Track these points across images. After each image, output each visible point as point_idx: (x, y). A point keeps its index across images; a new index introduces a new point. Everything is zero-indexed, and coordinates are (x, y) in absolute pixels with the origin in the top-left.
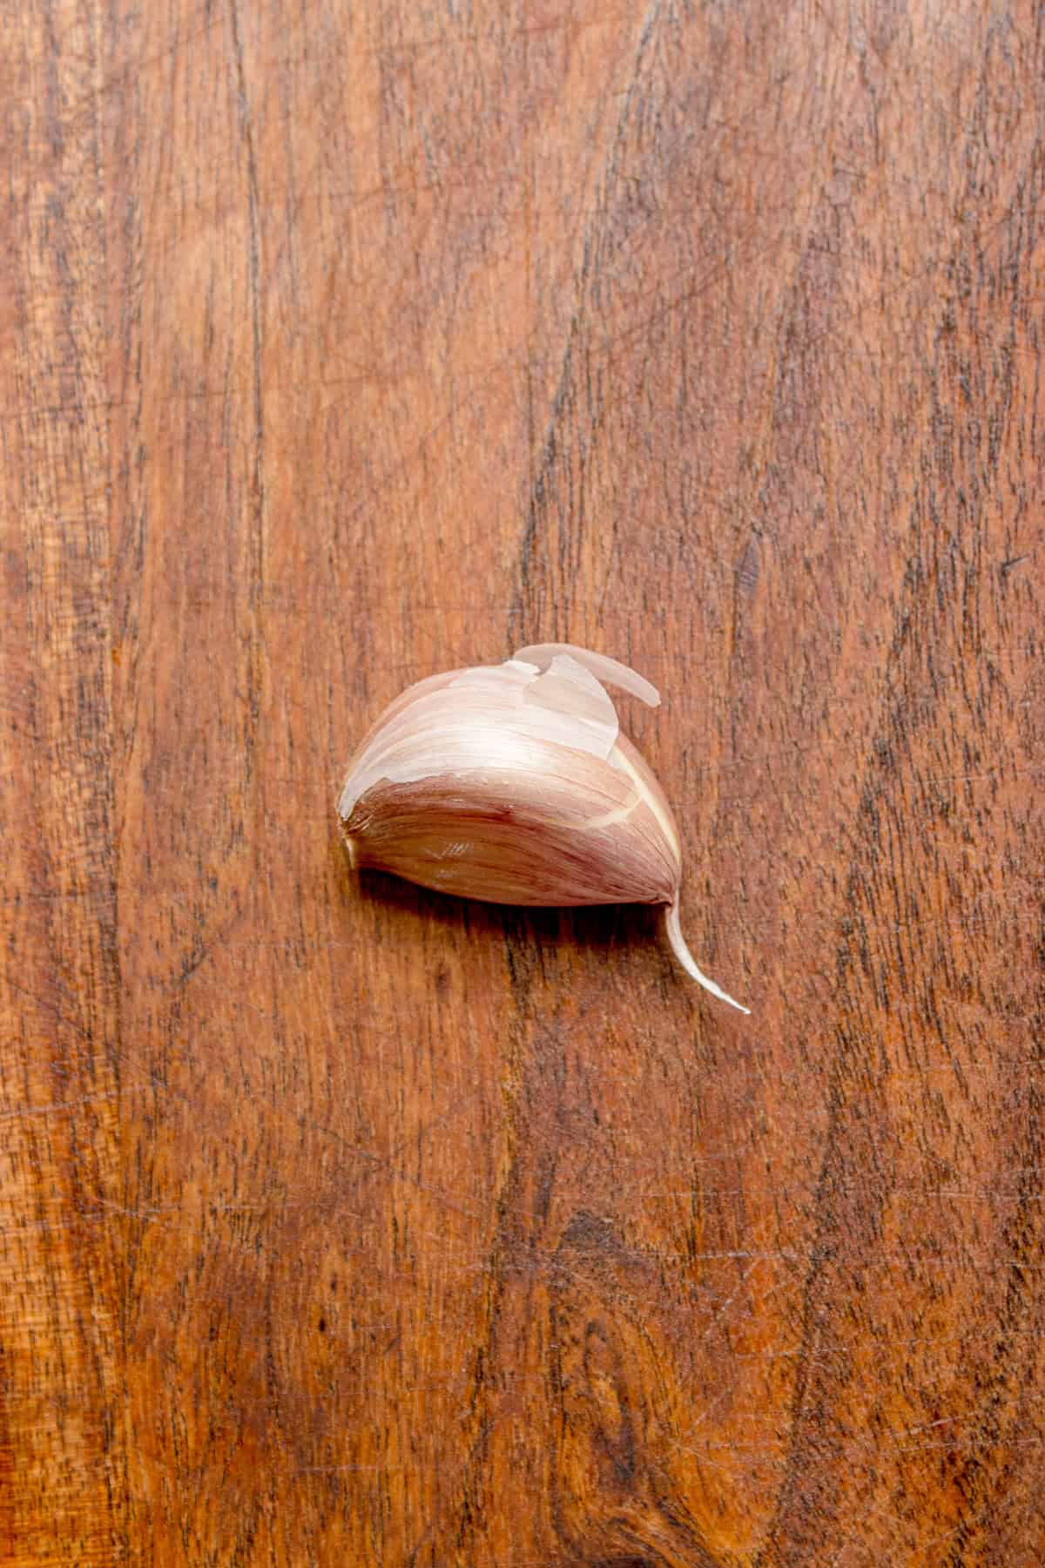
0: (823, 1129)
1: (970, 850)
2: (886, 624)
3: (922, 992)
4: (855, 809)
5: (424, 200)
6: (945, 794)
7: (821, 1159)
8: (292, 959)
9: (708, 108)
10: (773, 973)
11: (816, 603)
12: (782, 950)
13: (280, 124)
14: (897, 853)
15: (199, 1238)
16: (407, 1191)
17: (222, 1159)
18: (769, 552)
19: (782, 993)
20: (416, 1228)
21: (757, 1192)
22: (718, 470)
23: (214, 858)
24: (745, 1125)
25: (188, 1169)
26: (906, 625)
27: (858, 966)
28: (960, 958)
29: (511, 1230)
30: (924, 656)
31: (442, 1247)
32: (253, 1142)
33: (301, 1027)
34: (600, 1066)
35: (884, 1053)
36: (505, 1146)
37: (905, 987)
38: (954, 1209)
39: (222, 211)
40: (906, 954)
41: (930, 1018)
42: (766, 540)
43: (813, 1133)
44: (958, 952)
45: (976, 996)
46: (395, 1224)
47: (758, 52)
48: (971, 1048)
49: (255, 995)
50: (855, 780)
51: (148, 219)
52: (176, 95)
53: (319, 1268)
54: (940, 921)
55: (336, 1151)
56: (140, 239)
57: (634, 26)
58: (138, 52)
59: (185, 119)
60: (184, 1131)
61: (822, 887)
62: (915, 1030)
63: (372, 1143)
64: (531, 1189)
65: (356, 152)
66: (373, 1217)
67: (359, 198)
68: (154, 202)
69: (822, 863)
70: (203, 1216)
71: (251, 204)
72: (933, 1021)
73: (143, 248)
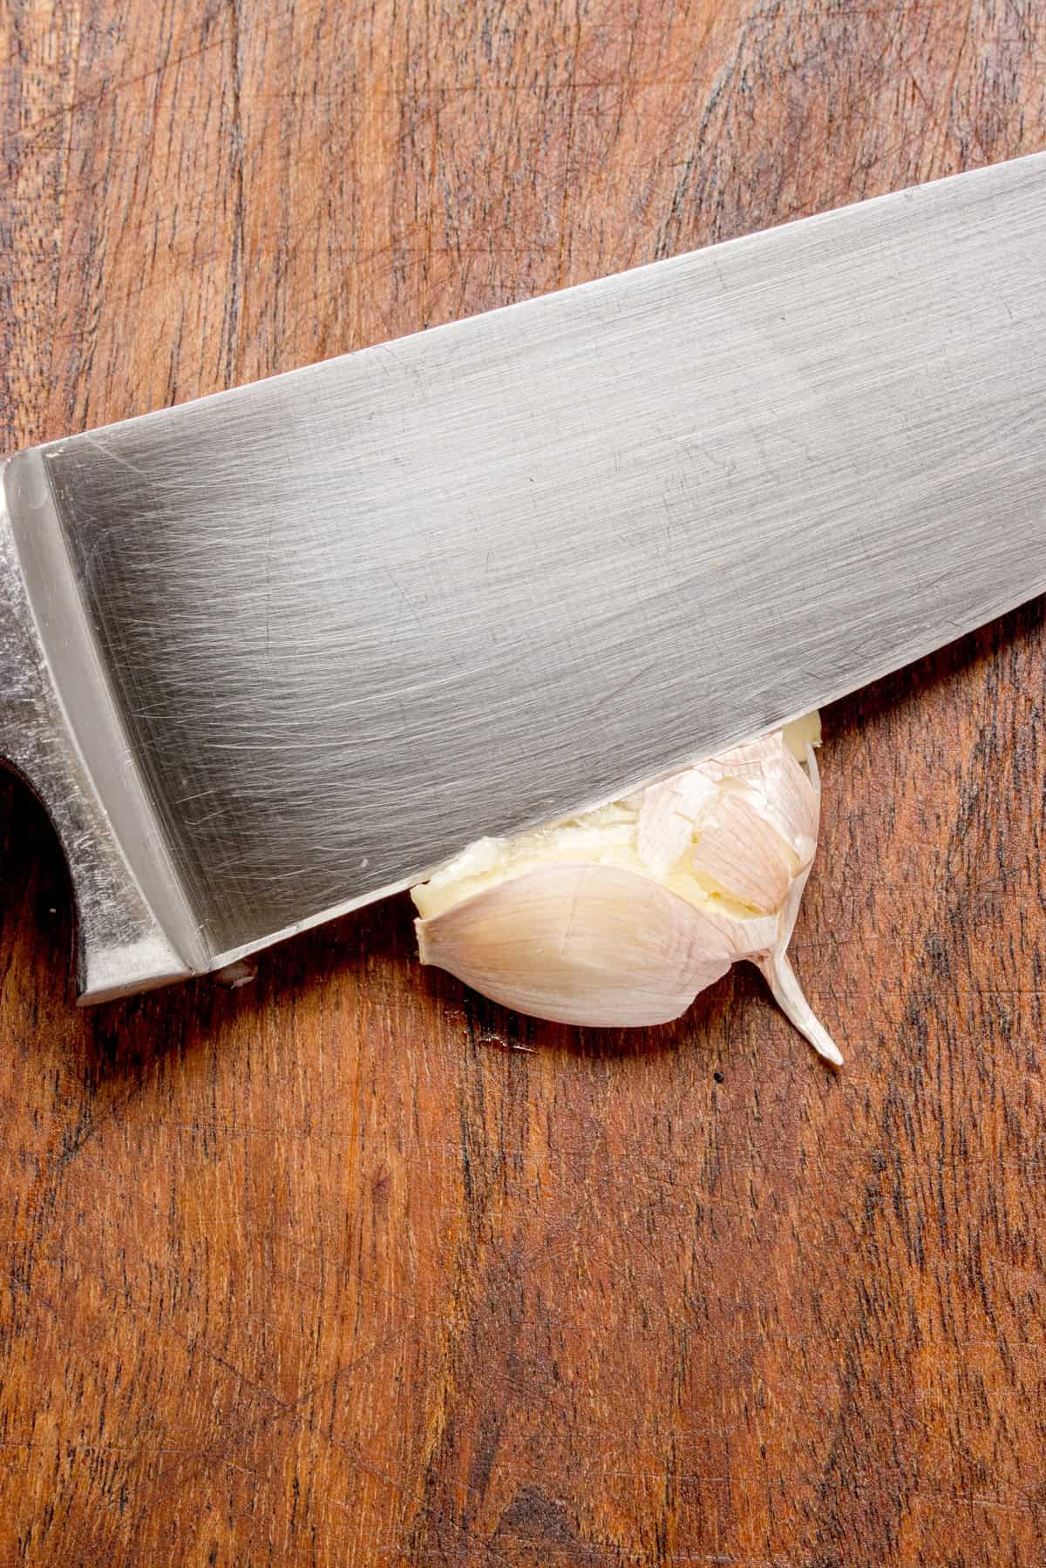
0: (834, 1409)
1: (1035, 1081)
2: (951, 800)
3: (965, 1249)
4: (898, 1018)
5: (438, 264)
6: (1008, 1009)
7: (828, 1446)
8: (199, 1147)
9: (780, 188)
10: (786, 1212)
11: (869, 770)
12: (800, 1184)
13: (278, 165)
14: (945, 1077)
15: (50, 1483)
16: (314, 1445)
17: (89, 1388)
19: (795, 1236)
20: (323, 1497)
21: (747, 1483)
24: (739, 1394)
25: (46, 1396)
26: (974, 804)
27: (890, 1211)
28: (1015, 1211)
29: (439, 1505)
32: (130, 1368)
33: (203, 1229)
34: (566, 1309)
35: (915, 1320)
36: (440, 1400)
37: (945, 1240)
38: (988, 1522)
39: (197, 258)
40: (948, 1198)
41: (973, 1280)
43: (821, 1412)
44: (1013, 1201)
45: (1031, 1258)
46: (296, 1486)
47: (843, 132)
48: (1021, 1323)
49: (148, 1186)
50: (901, 985)
51: (111, 257)
52: (159, 120)
53: (195, 1535)
54: (992, 1164)
55: (231, 1388)
56: (100, 279)
57: (700, 91)
58: (120, 68)
59: (166, 148)
60: (46, 1349)
61: (852, 1110)
62: (954, 1294)
63: (275, 1382)
64: (468, 1456)
65: (364, 202)
66: (269, 1474)
67: (363, 256)
68: (121, 239)
69: (854, 1081)
70: (58, 1457)
71: (235, 252)
72: (978, 1285)
73: (102, 291)
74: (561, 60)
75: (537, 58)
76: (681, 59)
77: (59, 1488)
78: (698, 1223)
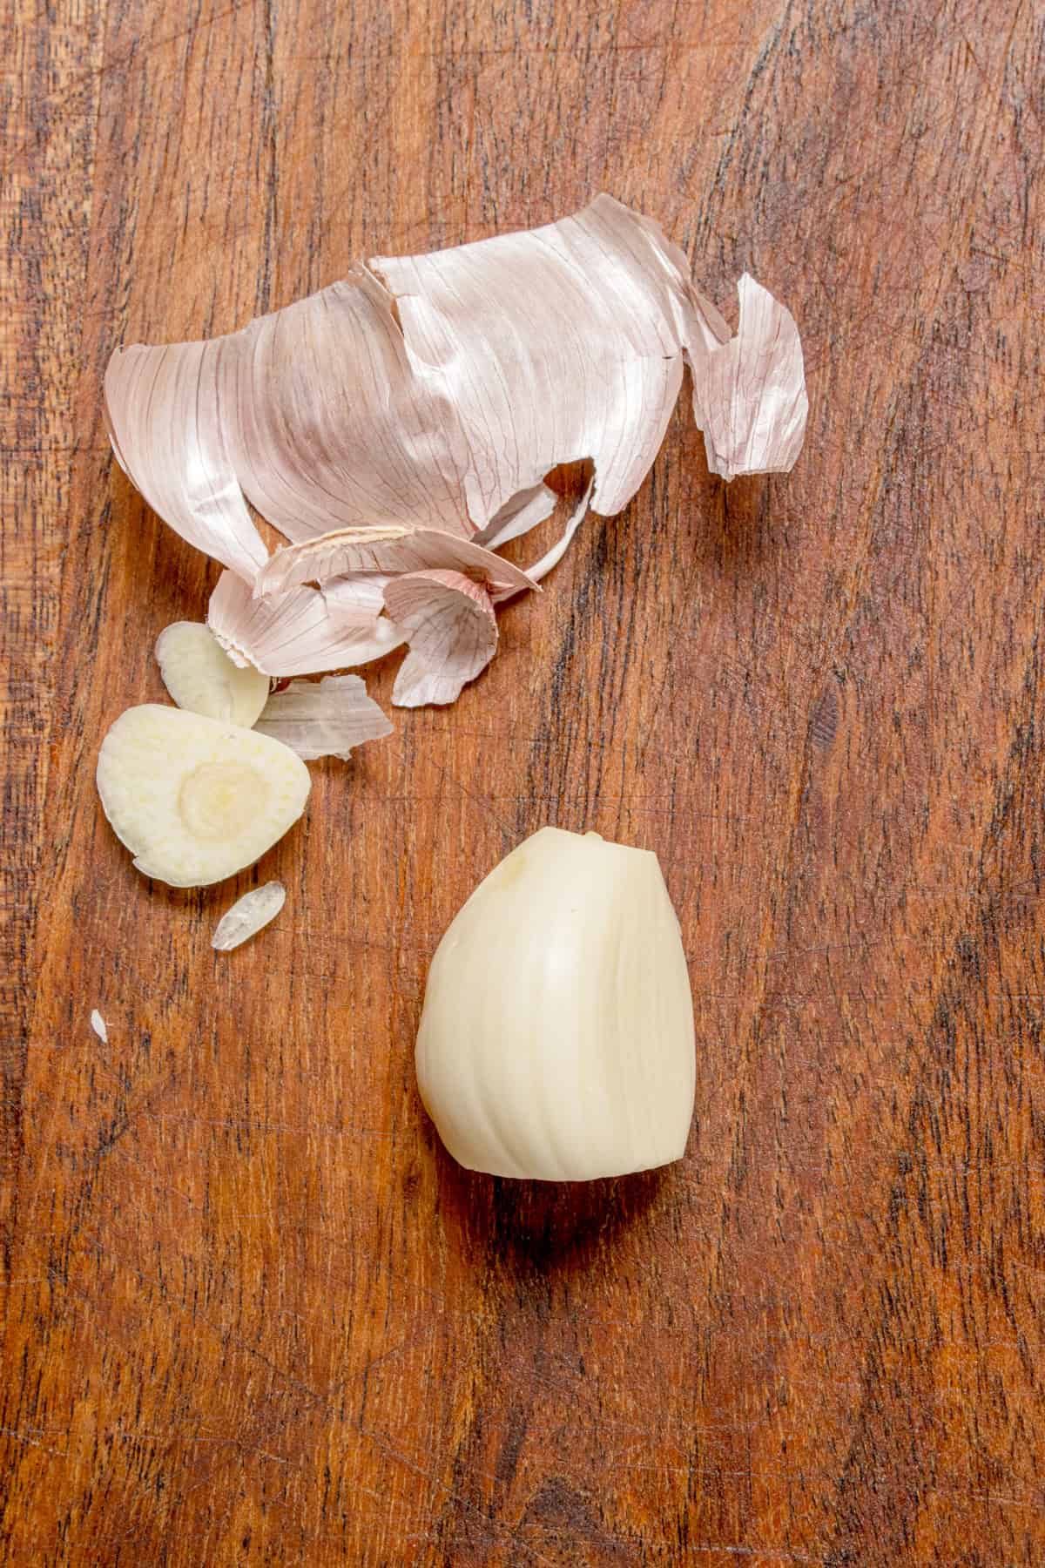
0: (854, 1406)
2: (986, 799)
3: (988, 1250)
4: (927, 1019)
6: (1038, 1013)
7: (848, 1442)
8: (233, 1142)
9: (826, 160)
10: (811, 1211)
11: (904, 769)
12: (824, 1184)
13: (312, 132)
14: (973, 1081)
15: (87, 1470)
16: (345, 1435)
17: (126, 1377)
18: (851, 701)
19: (819, 1236)
20: (353, 1483)
21: (767, 1476)
22: (800, 597)
23: (150, 1008)
24: (761, 1392)
25: (84, 1385)
26: (1009, 804)
27: (914, 1213)
28: (1038, 1214)
29: (466, 1495)
30: (1027, 844)
31: (381, 1507)
32: (165, 1358)
33: (236, 1223)
34: (592, 1305)
35: (937, 1321)
36: (468, 1392)
37: (969, 1243)
38: (1004, 1519)
39: (230, 231)
40: (973, 1201)
41: (995, 1282)
42: (850, 686)
43: (841, 1410)
44: (1037, 1206)
46: (327, 1474)
47: (893, 99)
48: (1042, 1325)
49: (183, 1180)
50: (931, 987)
51: (142, 231)
52: (190, 84)
53: (230, 1521)
54: (1017, 1168)
55: (264, 1378)
56: (131, 254)
57: (747, 54)
58: (149, 29)
59: (197, 115)
60: (83, 1338)
61: (879, 1112)
62: (976, 1296)
63: (308, 1373)
64: (496, 1447)
65: (400, 173)
66: (301, 1463)
67: (398, 230)
68: (152, 211)
69: (881, 1083)
70: (96, 1444)
71: (268, 225)
72: (999, 1288)
73: (133, 265)
74: (604, 19)
75: (578, 18)
76: (726, 21)
77: (97, 1473)
78: (724, 1222)
